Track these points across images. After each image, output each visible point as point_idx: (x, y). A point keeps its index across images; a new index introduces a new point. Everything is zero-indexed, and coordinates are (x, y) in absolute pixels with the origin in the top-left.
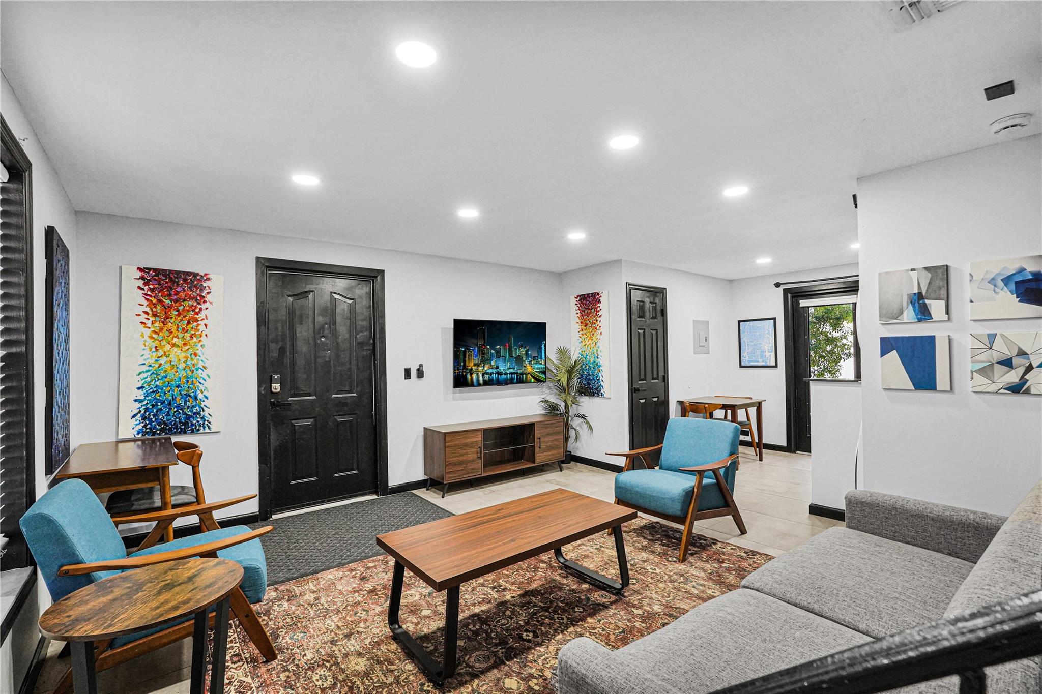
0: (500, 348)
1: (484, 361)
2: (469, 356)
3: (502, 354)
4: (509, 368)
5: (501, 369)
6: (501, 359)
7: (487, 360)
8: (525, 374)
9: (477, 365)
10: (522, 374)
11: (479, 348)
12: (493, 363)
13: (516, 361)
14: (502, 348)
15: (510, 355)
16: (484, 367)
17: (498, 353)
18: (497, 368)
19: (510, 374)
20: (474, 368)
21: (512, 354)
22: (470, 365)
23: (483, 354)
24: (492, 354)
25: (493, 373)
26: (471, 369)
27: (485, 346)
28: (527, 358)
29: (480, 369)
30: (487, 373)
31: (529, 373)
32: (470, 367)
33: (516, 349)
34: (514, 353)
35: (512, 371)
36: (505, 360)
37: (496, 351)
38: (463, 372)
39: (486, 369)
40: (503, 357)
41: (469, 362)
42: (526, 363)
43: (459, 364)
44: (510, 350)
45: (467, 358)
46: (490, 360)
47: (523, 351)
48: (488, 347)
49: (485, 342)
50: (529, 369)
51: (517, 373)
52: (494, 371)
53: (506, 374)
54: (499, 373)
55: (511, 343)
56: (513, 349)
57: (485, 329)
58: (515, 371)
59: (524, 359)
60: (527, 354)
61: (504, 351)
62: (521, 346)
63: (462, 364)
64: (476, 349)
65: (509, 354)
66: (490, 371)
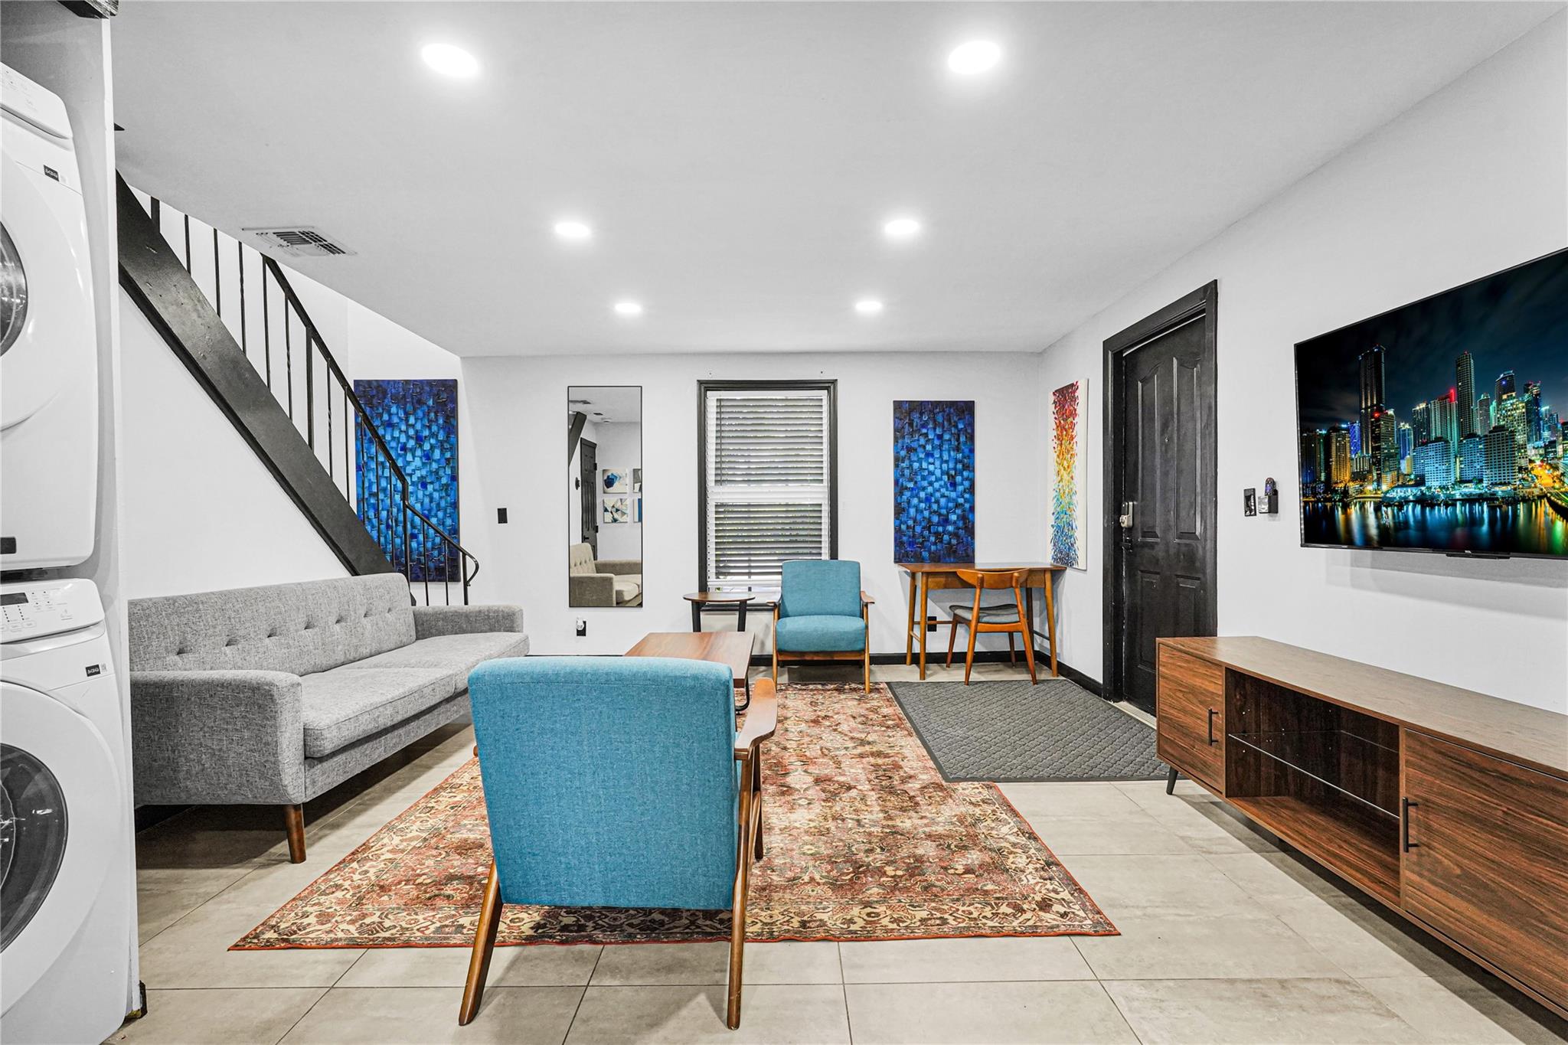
0: (1427, 410)
1: (1381, 462)
2: (1338, 449)
3: (1436, 431)
4: (1462, 481)
5: (1434, 484)
6: (1431, 450)
7: (1390, 456)
8: (1526, 500)
9: (1360, 477)
10: (1513, 501)
11: (1364, 419)
12: (1405, 466)
13: (1487, 452)
14: (1435, 406)
15: (1467, 434)
16: (1379, 481)
17: (1422, 426)
18: (1420, 481)
19: (1464, 501)
20: (1353, 487)
21: (1471, 425)
22: (1343, 478)
23: (1377, 438)
24: (1403, 435)
25: (1407, 502)
26: (1345, 492)
27: (1380, 410)
28: (1534, 430)
29: (1370, 488)
30: (1390, 503)
31: (1540, 497)
32: (1342, 485)
33: (1486, 404)
34: (1477, 420)
35: (1471, 489)
36: (1446, 451)
37: (1413, 422)
38: (1327, 500)
39: (1384, 487)
40: (1438, 439)
41: (1339, 469)
42: (1531, 452)
43: (1315, 479)
44: (1464, 411)
45: (1333, 459)
46: (1396, 457)
47: (1516, 405)
48: (1391, 412)
49: (1379, 401)
50: (1544, 478)
51: (1491, 499)
52: (1410, 493)
53: (1450, 503)
54: (1425, 502)
55: (1466, 385)
56: (1475, 407)
57: (1379, 354)
58: (1483, 488)
59: (1520, 438)
60: (1532, 417)
61: (1443, 418)
62: (1509, 388)
63: (1323, 479)
64: (1357, 425)
65: (1461, 426)
66: (1398, 494)
